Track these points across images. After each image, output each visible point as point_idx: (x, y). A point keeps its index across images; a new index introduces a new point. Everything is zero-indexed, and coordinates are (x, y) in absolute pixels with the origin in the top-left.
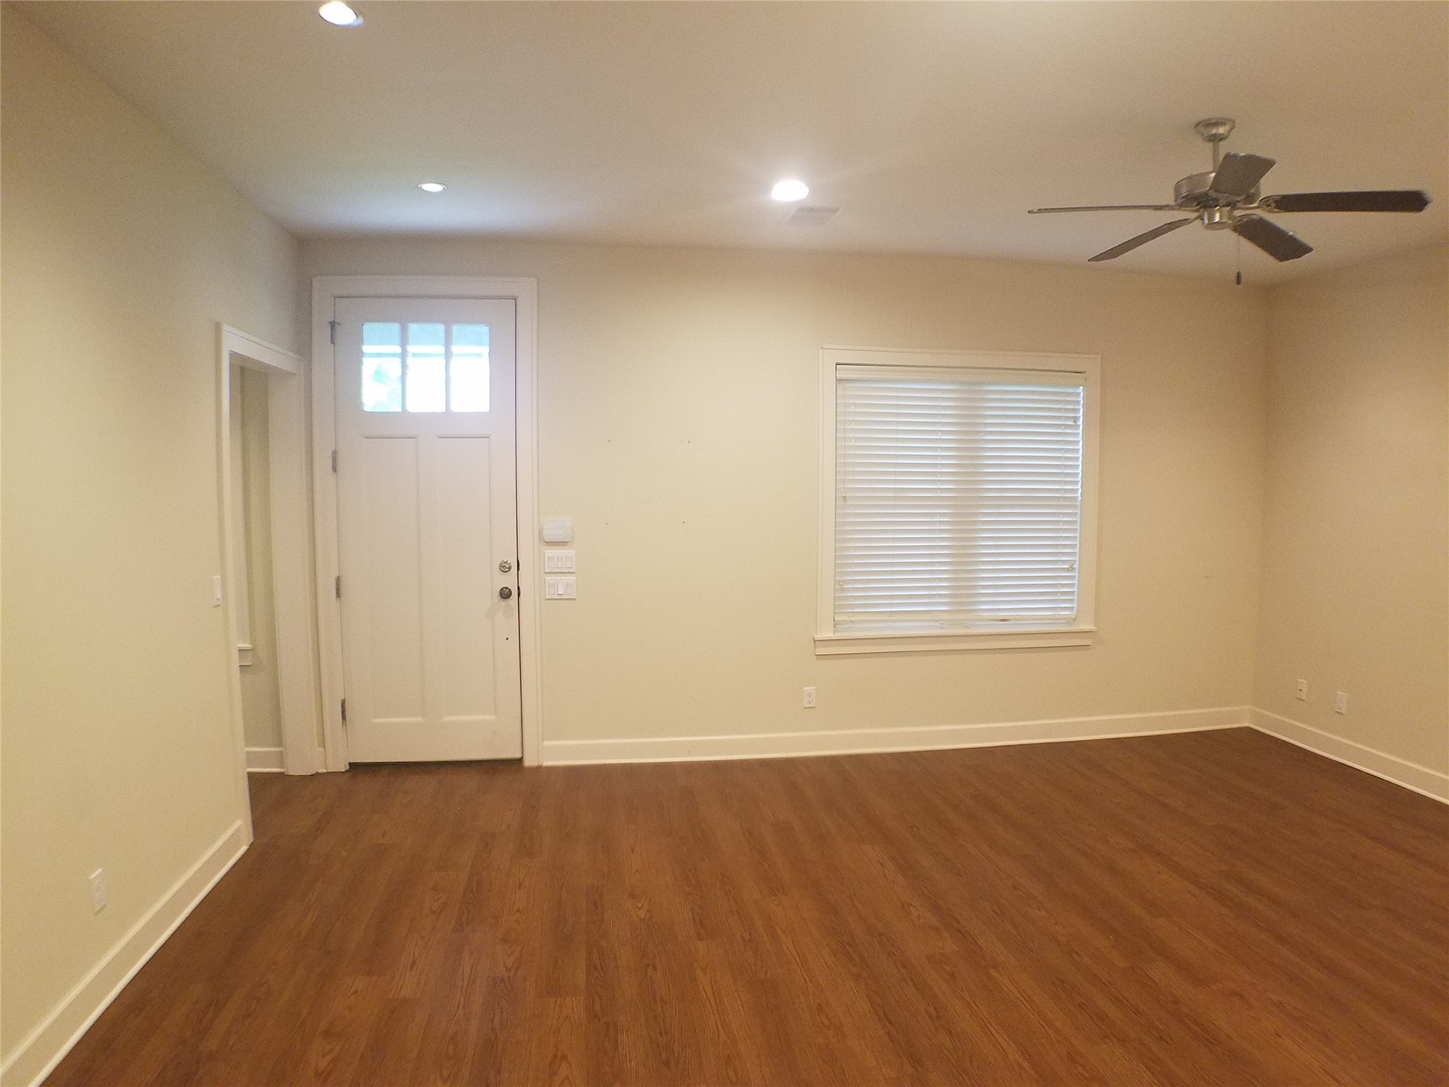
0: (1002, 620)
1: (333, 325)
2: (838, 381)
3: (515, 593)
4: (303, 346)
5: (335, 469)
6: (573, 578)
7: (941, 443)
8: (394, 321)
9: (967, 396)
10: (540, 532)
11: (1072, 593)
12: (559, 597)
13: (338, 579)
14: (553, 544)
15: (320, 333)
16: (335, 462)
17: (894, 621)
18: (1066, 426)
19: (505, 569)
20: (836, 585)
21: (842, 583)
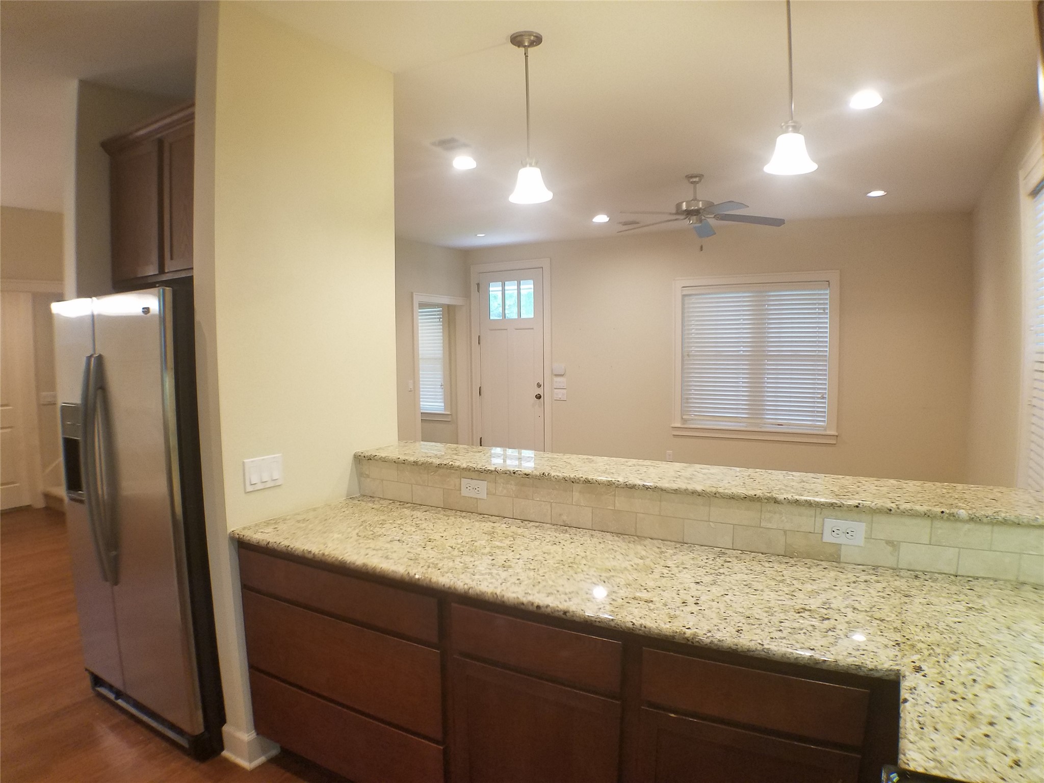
0: (778, 425)
1: (478, 284)
2: (684, 296)
3: (542, 397)
4: (467, 295)
5: (479, 343)
6: (565, 391)
7: (743, 325)
9: (756, 299)
10: (552, 371)
11: (825, 412)
12: (559, 399)
13: (480, 388)
14: (557, 375)
15: (474, 288)
16: (479, 340)
17: (716, 421)
18: (819, 313)
19: (539, 386)
20: (685, 400)
21: (687, 399)
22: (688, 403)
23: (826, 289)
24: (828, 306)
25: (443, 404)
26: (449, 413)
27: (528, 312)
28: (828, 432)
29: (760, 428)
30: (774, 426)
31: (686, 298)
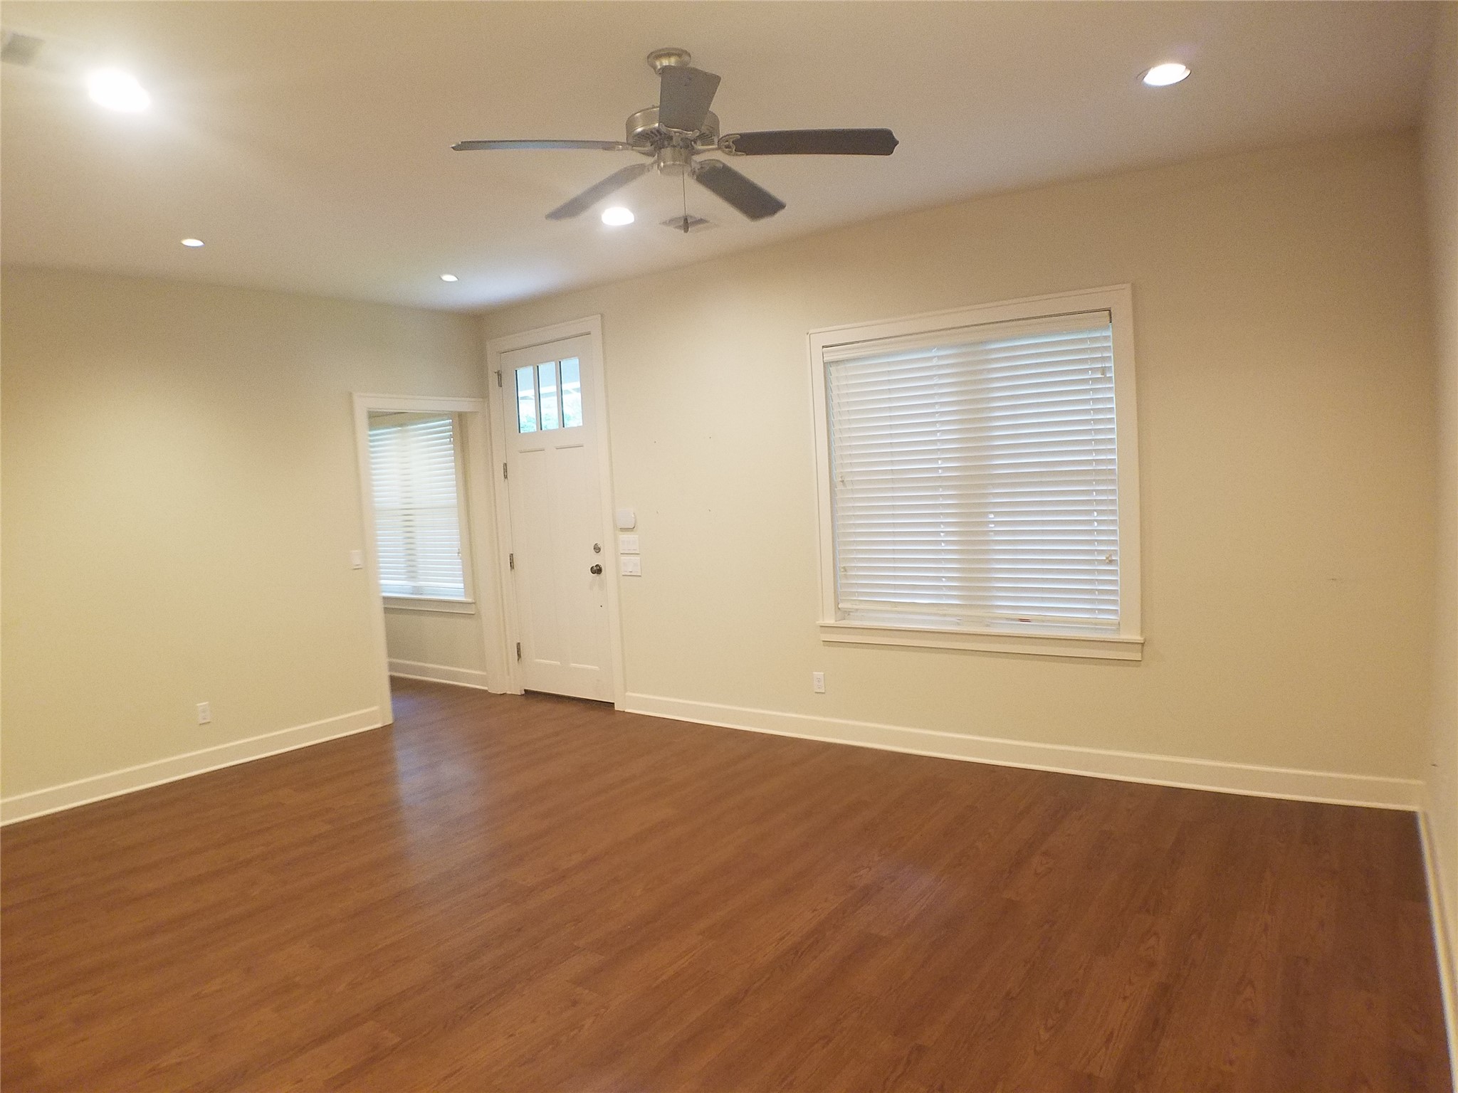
0: (1021, 620)
1: (499, 374)
2: (827, 364)
3: (602, 569)
4: (483, 394)
5: (506, 477)
6: (637, 558)
7: (940, 417)
8: (526, 366)
10: (615, 522)
11: (1114, 592)
12: (629, 574)
13: (511, 556)
14: (623, 530)
15: (493, 379)
16: (505, 470)
17: (899, 612)
18: (1095, 380)
19: (597, 549)
20: (839, 572)
21: (845, 569)
22: (846, 577)
23: (1106, 328)
24: (1111, 364)
25: (462, 585)
26: (470, 600)
27: (575, 418)
28: (1124, 636)
29: (987, 626)
30: (1014, 622)
31: (833, 369)
